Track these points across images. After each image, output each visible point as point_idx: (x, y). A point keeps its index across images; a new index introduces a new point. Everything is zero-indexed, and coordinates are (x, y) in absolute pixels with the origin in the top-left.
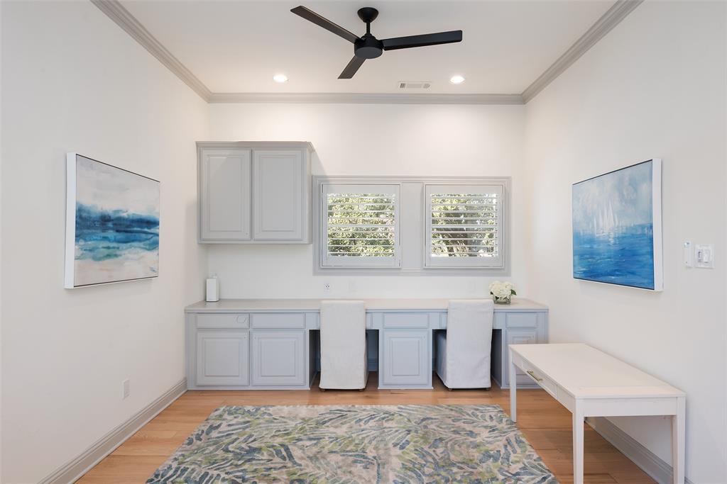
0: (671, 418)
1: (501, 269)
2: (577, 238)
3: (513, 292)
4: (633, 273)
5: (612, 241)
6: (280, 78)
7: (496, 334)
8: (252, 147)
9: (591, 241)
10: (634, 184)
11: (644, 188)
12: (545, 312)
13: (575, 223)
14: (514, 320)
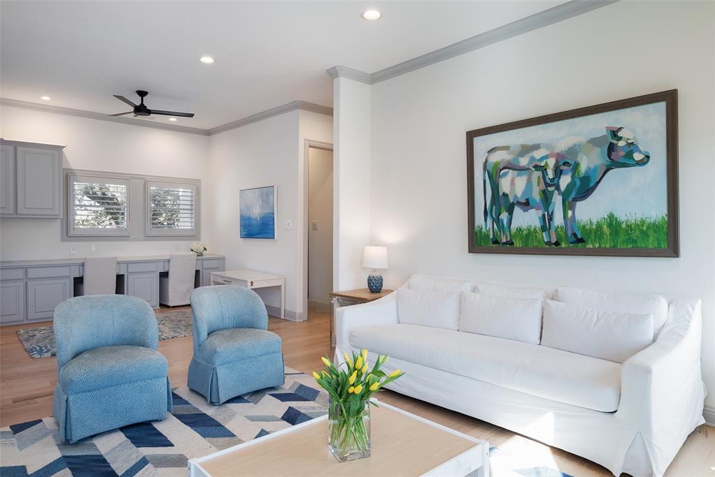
0: (280, 286)
1: (194, 235)
2: (242, 218)
3: (205, 249)
4: (267, 233)
5: (258, 219)
6: (46, 98)
7: (197, 272)
8: (16, 145)
9: (249, 219)
10: (267, 195)
11: (271, 197)
12: (223, 259)
13: (241, 210)
14: (207, 264)
